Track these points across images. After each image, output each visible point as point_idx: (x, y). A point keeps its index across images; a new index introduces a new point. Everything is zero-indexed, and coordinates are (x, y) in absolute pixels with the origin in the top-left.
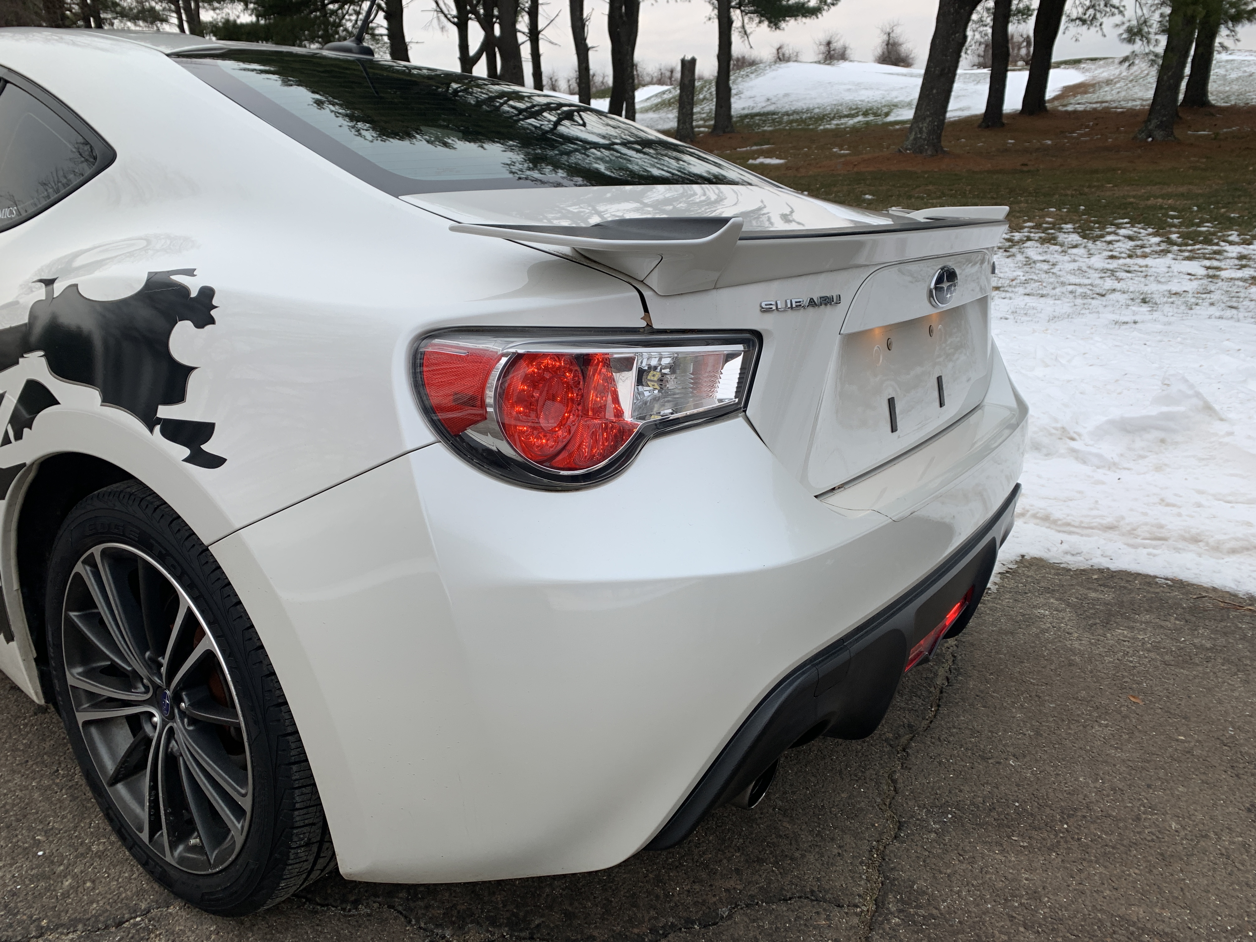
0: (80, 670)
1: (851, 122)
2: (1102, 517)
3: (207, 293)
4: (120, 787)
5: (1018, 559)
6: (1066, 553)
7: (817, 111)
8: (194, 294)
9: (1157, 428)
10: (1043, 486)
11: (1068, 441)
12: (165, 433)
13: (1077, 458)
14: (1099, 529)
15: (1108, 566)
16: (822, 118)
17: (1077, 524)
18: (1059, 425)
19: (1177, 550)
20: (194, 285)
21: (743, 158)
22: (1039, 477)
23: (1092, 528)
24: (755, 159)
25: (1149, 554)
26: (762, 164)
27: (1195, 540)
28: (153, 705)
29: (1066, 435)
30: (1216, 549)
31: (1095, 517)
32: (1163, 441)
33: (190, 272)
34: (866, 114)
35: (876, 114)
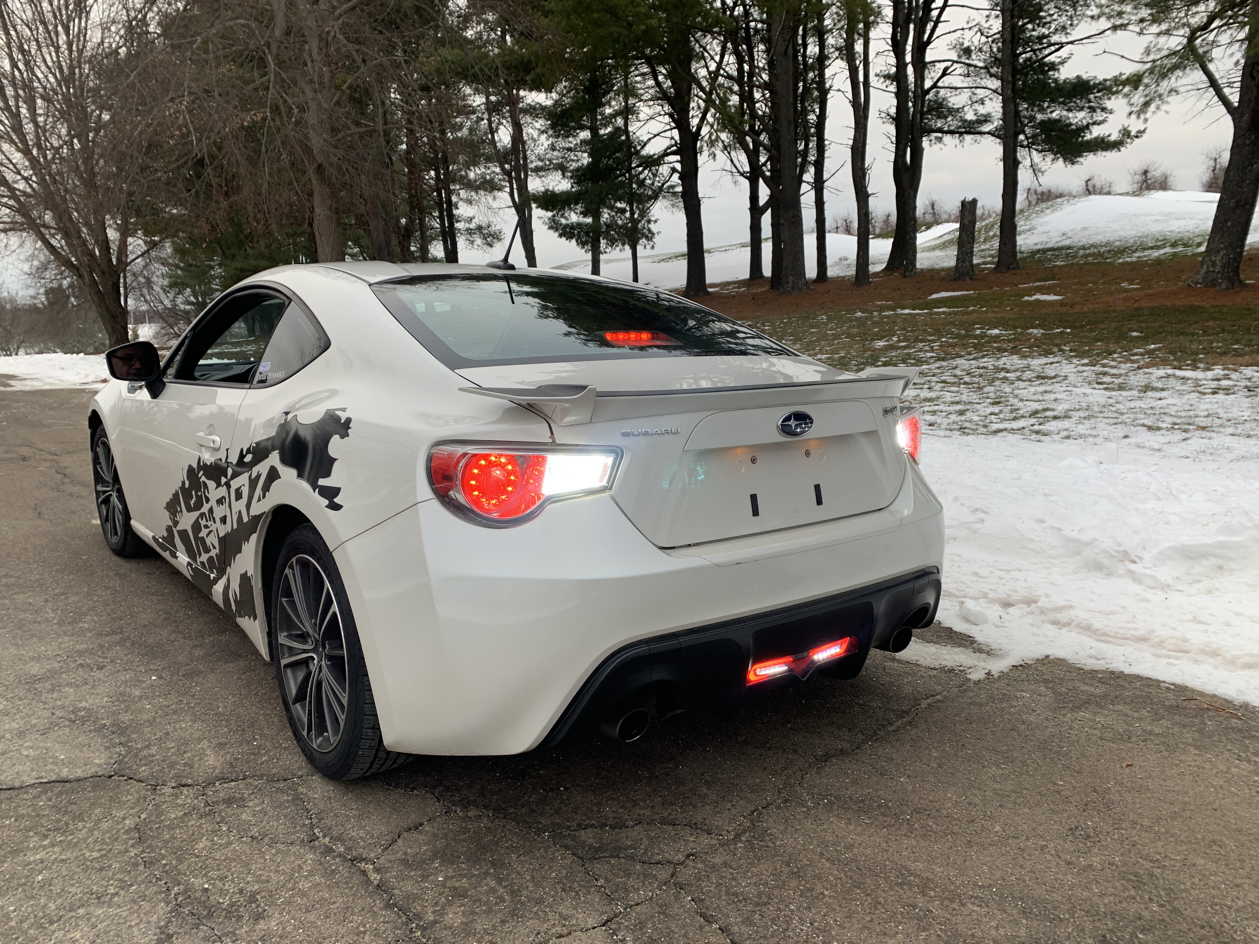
0: (285, 634)
1: (1155, 254)
2: (1136, 629)
3: (349, 420)
4: (297, 705)
5: (1040, 658)
6: (1091, 657)
7: (1118, 243)
8: (342, 421)
9: (1216, 556)
10: (1092, 600)
11: (1127, 563)
12: (321, 494)
13: (1134, 579)
14: (1132, 640)
15: (1122, 669)
16: (1123, 251)
17: (1112, 634)
18: (1121, 549)
19: (1196, 661)
20: (343, 416)
21: (1019, 295)
22: (1093, 593)
23: (1126, 639)
24: (1031, 296)
25: (1168, 664)
26: (1037, 301)
27: (1215, 654)
28: (314, 652)
29: (1126, 556)
30: (1232, 663)
31: (1129, 629)
32: (1220, 568)
33: (344, 410)
34: (1174, 245)
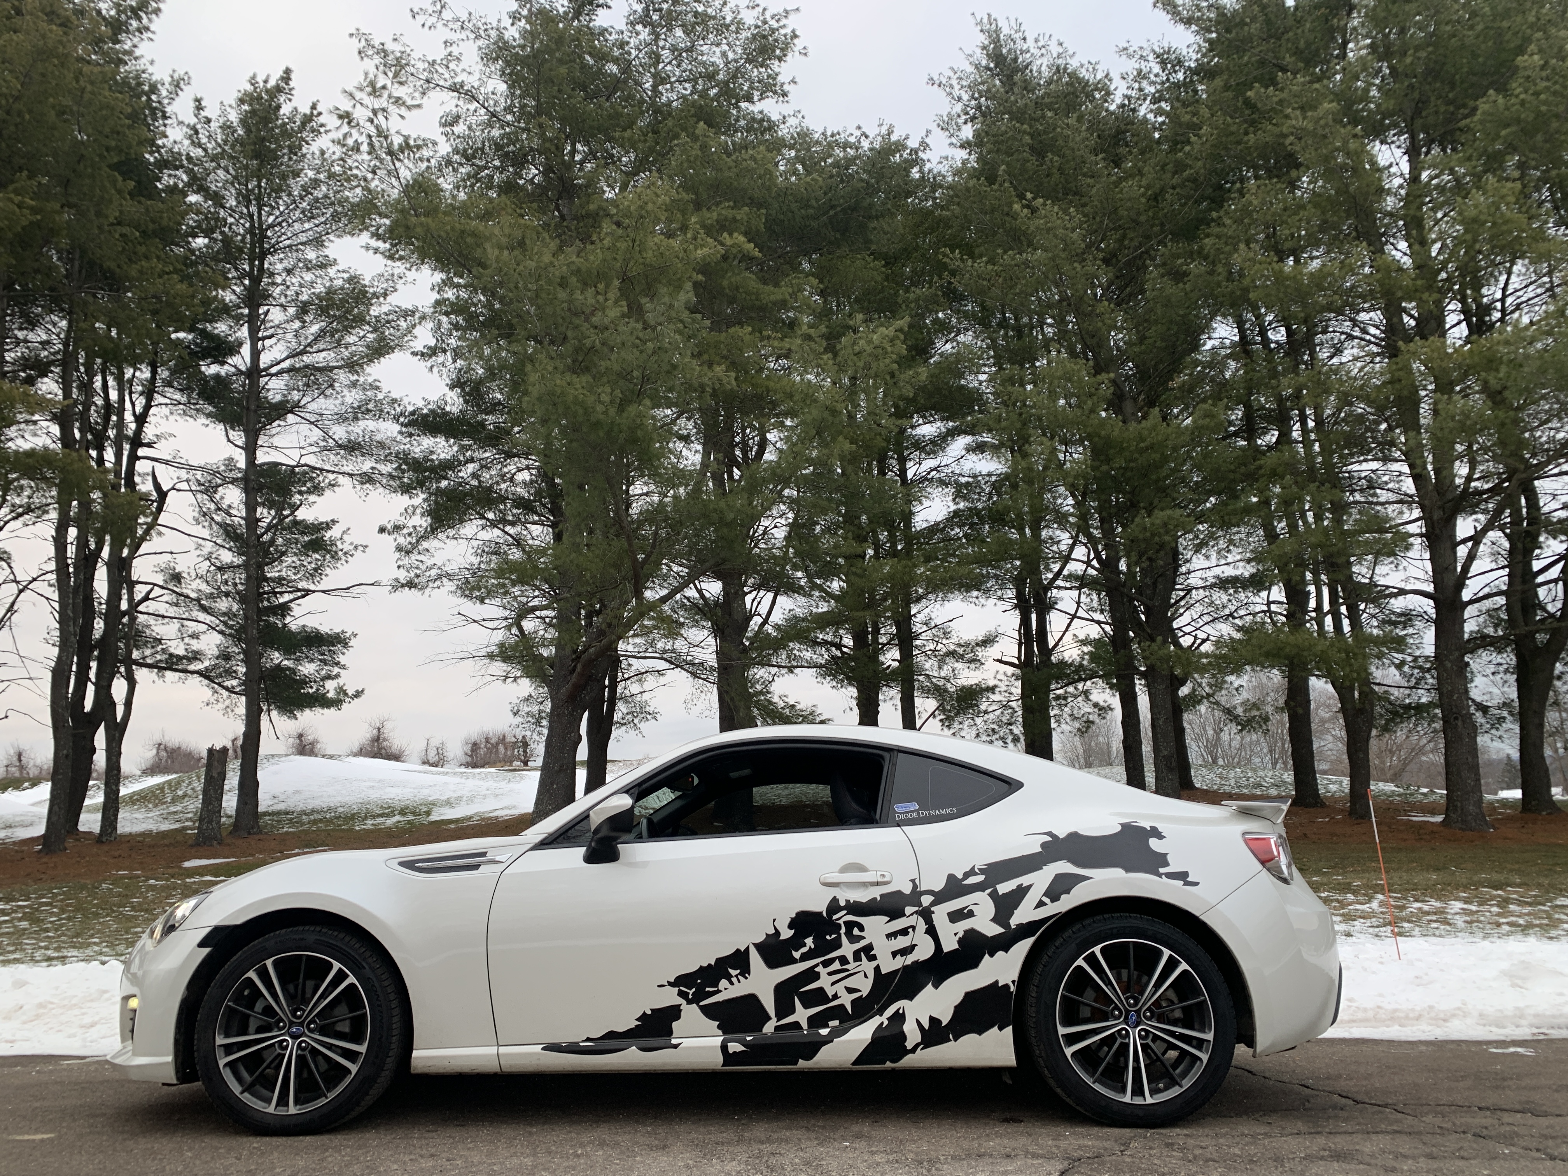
1: (391, 821)
3: (1154, 828)
7: (341, 810)
8: (1148, 829)
12: (1169, 878)
16: (352, 817)
34: (402, 812)
35: (414, 813)
